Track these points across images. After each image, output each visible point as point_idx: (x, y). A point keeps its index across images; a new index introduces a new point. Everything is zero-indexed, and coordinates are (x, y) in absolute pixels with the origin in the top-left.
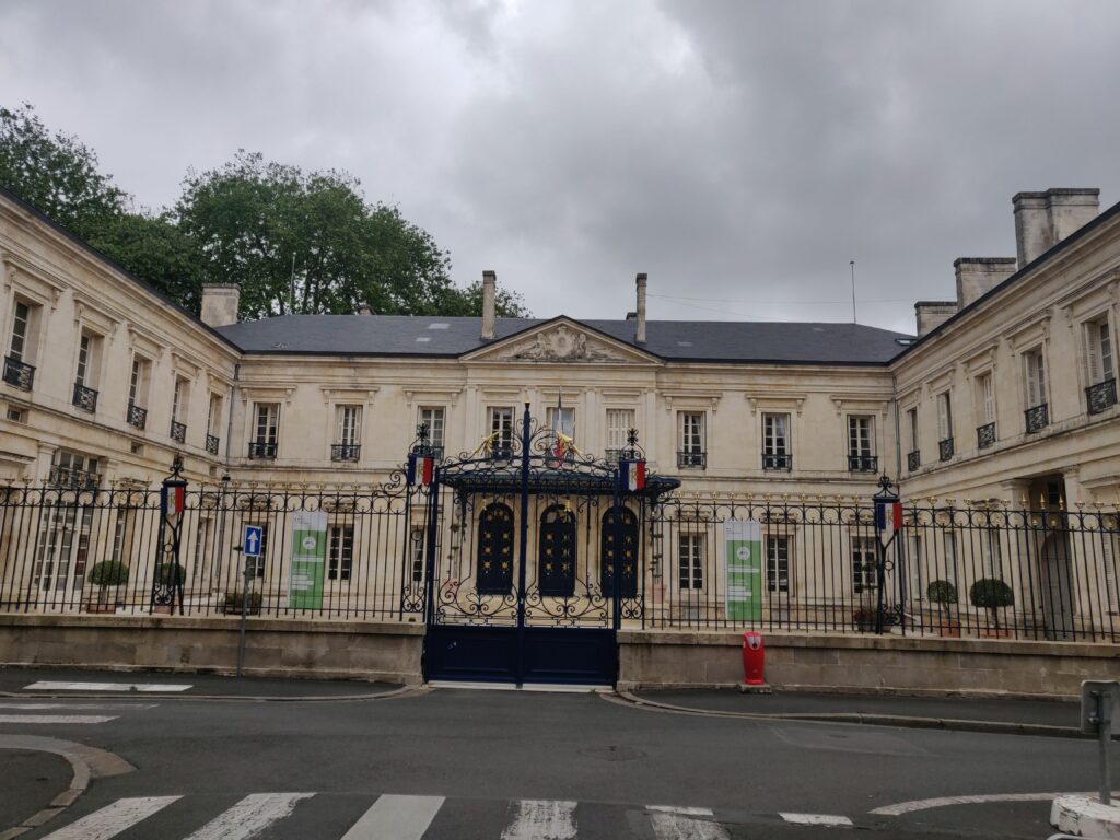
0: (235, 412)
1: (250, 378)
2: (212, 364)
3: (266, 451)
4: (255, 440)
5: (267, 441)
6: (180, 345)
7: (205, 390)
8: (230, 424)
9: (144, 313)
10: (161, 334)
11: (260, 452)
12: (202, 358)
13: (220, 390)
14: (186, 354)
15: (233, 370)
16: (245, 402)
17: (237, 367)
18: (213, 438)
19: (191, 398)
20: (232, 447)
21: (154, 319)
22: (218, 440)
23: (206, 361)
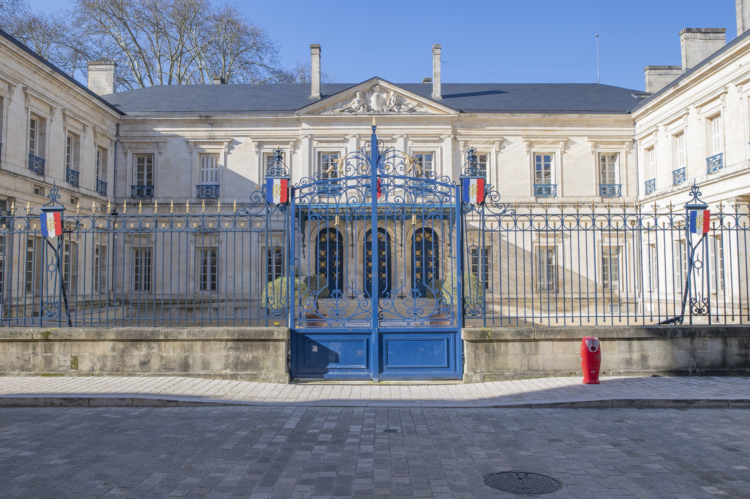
0: (119, 162)
1: (128, 134)
2: (96, 123)
3: (145, 192)
4: (135, 183)
5: (145, 184)
6: (68, 106)
7: (92, 143)
8: (115, 171)
9: (36, 78)
10: (53, 97)
11: (140, 192)
12: (88, 118)
13: (105, 143)
14: (74, 114)
15: (115, 128)
16: (126, 154)
17: (118, 125)
18: (102, 182)
19: (81, 150)
20: (118, 189)
21: (46, 84)
22: (106, 184)
23: (91, 120)
